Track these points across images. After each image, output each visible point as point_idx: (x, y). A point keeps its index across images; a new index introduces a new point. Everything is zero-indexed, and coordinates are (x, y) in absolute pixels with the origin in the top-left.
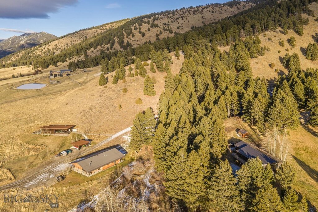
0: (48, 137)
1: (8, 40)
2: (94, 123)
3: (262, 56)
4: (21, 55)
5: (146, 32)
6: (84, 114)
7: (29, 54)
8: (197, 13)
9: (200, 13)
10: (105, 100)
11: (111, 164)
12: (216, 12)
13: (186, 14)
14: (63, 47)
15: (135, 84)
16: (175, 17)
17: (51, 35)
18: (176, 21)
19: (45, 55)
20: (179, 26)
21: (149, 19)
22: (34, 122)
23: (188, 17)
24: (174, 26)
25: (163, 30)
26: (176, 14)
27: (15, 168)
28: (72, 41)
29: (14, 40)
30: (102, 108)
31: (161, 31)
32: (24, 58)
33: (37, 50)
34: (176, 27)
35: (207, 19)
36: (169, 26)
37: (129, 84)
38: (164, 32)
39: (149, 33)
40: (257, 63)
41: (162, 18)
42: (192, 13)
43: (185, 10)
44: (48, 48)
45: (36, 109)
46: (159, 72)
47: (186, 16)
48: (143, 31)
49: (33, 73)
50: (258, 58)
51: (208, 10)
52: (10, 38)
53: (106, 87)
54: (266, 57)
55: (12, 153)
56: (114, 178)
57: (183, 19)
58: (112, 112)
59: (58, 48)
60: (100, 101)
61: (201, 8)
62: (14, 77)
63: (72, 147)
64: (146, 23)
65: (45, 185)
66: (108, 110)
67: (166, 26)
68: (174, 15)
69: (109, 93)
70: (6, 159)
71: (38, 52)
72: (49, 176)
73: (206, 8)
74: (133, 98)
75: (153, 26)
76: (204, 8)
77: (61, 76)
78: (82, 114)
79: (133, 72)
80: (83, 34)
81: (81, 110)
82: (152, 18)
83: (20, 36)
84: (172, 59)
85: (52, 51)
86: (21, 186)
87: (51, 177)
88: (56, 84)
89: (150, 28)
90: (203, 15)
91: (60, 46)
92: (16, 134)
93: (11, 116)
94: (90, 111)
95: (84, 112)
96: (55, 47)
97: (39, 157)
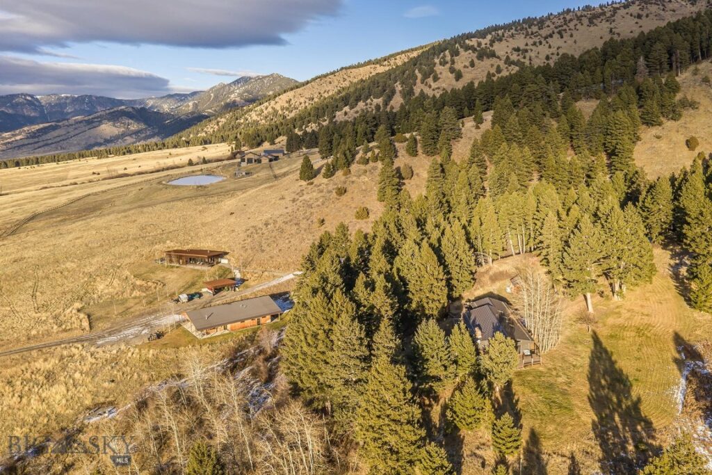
0: (175, 269)
1: (208, 92)
2: (263, 251)
3: (675, 120)
4: (223, 120)
5: (466, 69)
6: (252, 233)
7: (237, 119)
8: (599, 20)
9: (607, 21)
10: (298, 209)
11: (248, 322)
12: (647, 16)
13: (572, 25)
14: (303, 105)
15: (365, 179)
16: (544, 32)
18: (544, 42)
19: (266, 122)
20: (549, 53)
21: (480, 40)
22: (165, 242)
23: (574, 32)
24: (538, 53)
25: (505, 63)
26: (546, 25)
27: (98, 313)
28: (322, 92)
29: (220, 91)
30: (287, 223)
31: (498, 66)
32: (227, 128)
33: (253, 112)
34: (542, 56)
35: (621, 34)
36: (527, 55)
37: (354, 178)
38: (507, 68)
39: (472, 70)
40: (658, 137)
41: (512, 36)
42: (585, 21)
43: (571, 14)
44: (273, 108)
45: (178, 221)
46: (424, 155)
47: (570, 29)
48: (458, 66)
50: (663, 126)
51: (627, 13)
52: (213, 88)
53: (312, 183)
54: (685, 123)
55: (106, 291)
56: (244, 347)
57: (562, 37)
58: (303, 232)
59: (292, 106)
60: (289, 210)
61: (612, 9)
62: (191, 163)
63: (204, 290)
64: (469, 49)
65: (127, 344)
66: (297, 227)
67: (518, 55)
68: (542, 29)
69: (311, 195)
70: (94, 299)
71: (254, 116)
72: (141, 331)
73: (622, 8)
74: (353, 206)
75: (484, 54)
76: (618, 9)
77: (259, 161)
78: (248, 232)
79: (369, 154)
80: (345, 77)
81: (250, 225)
82: (489, 37)
83: (231, 83)
84: (463, 129)
85: (280, 112)
86: (92, 341)
87: (144, 332)
88: (243, 176)
89: (476, 61)
90: (612, 26)
91: (298, 103)
92: (127, 260)
93: (133, 230)
94: (264, 227)
95: (252, 230)
96: (287, 105)
97: (144, 301)
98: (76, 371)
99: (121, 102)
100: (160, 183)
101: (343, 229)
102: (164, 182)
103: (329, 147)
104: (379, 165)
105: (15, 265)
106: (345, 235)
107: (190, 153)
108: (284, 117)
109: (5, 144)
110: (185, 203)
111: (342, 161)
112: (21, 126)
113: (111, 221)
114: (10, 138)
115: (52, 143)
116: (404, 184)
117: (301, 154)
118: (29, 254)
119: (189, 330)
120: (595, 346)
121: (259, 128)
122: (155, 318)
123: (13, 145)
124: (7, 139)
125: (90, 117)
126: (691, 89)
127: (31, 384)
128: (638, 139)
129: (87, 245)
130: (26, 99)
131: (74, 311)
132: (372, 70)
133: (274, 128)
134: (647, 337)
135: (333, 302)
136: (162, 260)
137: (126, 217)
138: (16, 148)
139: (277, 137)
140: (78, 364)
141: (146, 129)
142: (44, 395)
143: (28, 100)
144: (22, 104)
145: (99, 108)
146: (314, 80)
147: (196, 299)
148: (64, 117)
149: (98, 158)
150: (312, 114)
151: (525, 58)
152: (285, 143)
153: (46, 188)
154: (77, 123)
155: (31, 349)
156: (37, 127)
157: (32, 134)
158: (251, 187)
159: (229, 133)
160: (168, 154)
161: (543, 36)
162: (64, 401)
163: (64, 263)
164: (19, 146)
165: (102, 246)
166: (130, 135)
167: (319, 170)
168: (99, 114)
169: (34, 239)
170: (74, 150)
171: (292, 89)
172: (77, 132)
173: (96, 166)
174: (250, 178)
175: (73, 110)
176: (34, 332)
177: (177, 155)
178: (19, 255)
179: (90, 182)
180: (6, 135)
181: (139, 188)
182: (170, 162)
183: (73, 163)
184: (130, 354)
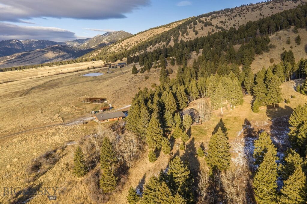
0: (89, 104)
1: (93, 38)
2: (119, 98)
4: (100, 51)
5: (200, 30)
6: (115, 92)
7: (106, 50)
8: (256, 10)
9: (259, 10)
10: (131, 84)
11: (115, 119)
12: (276, 8)
13: (244, 12)
14: (134, 44)
15: (155, 73)
16: (233, 15)
17: (128, 33)
18: (233, 19)
19: (118, 51)
20: (235, 23)
21: (206, 18)
22: (84, 96)
23: (245, 15)
24: (230, 23)
25: (216, 28)
26: (234, 12)
28: (142, 39)
29: (98, 38)
30: (127, 89)
31: (213, 29)
32: (102, 54)
33: (113, 47)
34: (232, 25)
36: (226, 24)
37: (151, 73)
38: (216, 30)
39: (202, 31)
41: (220, 16)
42: (250, 10)
43: (244, 7)
44: (121, 46)
45: (88, 88)
46: (177, 65)
47: (244, 13)
48: (197, 29)
49: (103, 66)
51: (267, 7)
52: (96, 37)
53: (136, 75)
55: (66, 111)
56: (114, 126)
57: (240, 17)
59: (129, 45)
60: (128, 84)
61: (261, 5)
62: (88, 68)
63: (99, 110)
64: (201, 22)
65: (76, 125)
66: (131, 90)
67: (222, 24)
68: (232, 13)
69: (136, 79)
70: (63, 113)
71: (113, 49)
72: (80, 122)
73: (266, 5)
74: (151, 83)
75: (207, 24)
76: (264, 5)
77: (116, 67)
78: (114, 92)
79: (157, 65)
80: (151, 32)
81: (114, 90)
82: (210, 17)
83: (103, 35)
84: (192, 55)
85: (124, 47)
86: (65, 125)
87: (81, 122)
88: (110, 73)
89: (204, 27)
90: (261, 12)
91: (131, 44)
92: (72, 102)
93: (72, 92)
94: (119, 90)
95: (115, 91)
96: (127, 44)
97: (80, 113)
98: (61, 132)
99: (56, 43)
100: (79, 75)
101: (146, 89)
102: (81, 75)
103: (143, 62)
104: (161, 68)
105: (33, 103)
106: (146, 91)
107: (87, 64)
108: (126, 50)
109: (8, 61)
110: (90, 83)
111: (147, 67)
112: (14, 53)
113: (64, 89)
114: (10, 58)
115: (28, 60)
116: (169, 75)
117: (133, 65)
118: (37, 100)
119: (96, 121)
120: (220, 122)
121: (116, 54)
122: (85, 118)
123: (11, 61)
124: (8, 58)
125: (43, 49)
126: (274, 41)
127: (48, 136)
128: (254, 59)
129: (57, 97)
130: (16, 42)
131: (57, 117)
132: (163, 30)
133: (122, 54)
134: (237, 120)
135: (141, 107)
136: (84, 101)
137: (69, 87)
138: (13, 63)
139: (123, 58)
140: (62, 130)
141: (67, 54)
142: (53, 138)
143: (17, 42)
144: (14, 44)
145: (47, 45)
146: (138, 34)
147: (97, 113)
148: (32, 49)
149: (49, 67)
150: (137, 49)
151: (225, 25)
152: (126, 60)
153: (32, 78)
154: (38, 52)
155: (45, 127)
156: (21, 54)
157: (19, 57)
158: (114, 77)
159: (103, 56)
160: (78, 65)
161: (233, 16)
162: (59, 140)
163: (50, 102)
164: (14, 62)
165: (62, 97)
166: (60, 57)
167: (139, 70)
168: (47, 48)
169: (37, 95)
170: (37, 63)
171: (129, 38)
172: (38, 55)
173: (49, 70)
174: (113, 74)
175: (36, 46)
176: (45, 123)
177: (82, 65)
178: (33, 100)
179: (49, 76)
180: (8, 57)
181: (71, 77)
182: (80, 68)
183: (39, 69)
184: (78, 128)
